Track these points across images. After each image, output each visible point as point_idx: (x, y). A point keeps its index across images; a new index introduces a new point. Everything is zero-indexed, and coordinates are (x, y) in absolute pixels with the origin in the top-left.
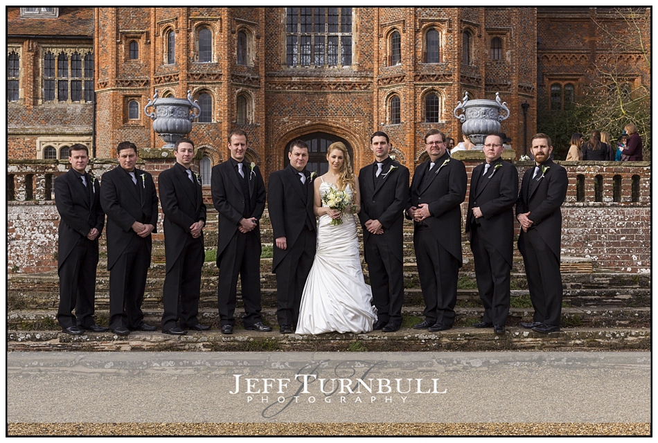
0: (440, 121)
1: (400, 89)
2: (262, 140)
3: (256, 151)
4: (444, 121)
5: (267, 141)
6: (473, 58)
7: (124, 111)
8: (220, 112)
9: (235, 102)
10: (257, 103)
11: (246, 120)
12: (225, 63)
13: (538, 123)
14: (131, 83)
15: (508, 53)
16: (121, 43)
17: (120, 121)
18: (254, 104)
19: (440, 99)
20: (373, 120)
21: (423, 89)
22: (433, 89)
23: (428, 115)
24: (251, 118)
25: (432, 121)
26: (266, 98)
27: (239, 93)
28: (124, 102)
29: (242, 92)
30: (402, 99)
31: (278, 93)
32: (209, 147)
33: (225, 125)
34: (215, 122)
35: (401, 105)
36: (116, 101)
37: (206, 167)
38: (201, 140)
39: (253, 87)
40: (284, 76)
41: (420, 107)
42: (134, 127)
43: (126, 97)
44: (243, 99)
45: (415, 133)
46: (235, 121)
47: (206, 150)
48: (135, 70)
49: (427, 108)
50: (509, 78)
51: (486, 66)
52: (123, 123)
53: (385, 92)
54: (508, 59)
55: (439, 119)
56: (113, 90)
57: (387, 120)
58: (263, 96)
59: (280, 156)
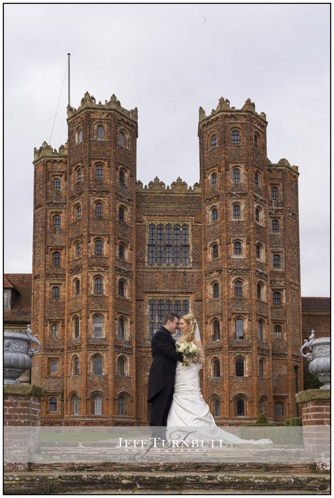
0: (245, 376)
1: (219, 356)
2: (134, 386)
3: (130, 393)
4: (247, 376)
5: (137, 387)
6: (264, 337)
7: (49, 368)
8: (107, 369)
9: (117, 362)
10: (131, 363)
11: (123, 374)
12: (111, 338)
13: (304, 378)
14: (52, 350)
15: (285, 334)
16: (46, 326)
17: (45, 374)
18: (128, 364)
19: (244, 362)
20: (203, 375)
21: (234, 355)
22: (240, 356)
23: (237, 372)
24: (127, 372)
25: (240, 375)
26: (136, 360)
27: (119, 357)
28: (48, 362)
29: (121, 356)
30: (221, 362)
31: (143, 357)
32: (100, 390)
33: (111, 376)
34: (104, 375)
35: (221, 365)
36: (43, 361)
37: (98, 402)
38: (95, 386)
39: (128, 354)
40: (147, 347)
41: (233, 367)
42: (55, 377)
43: (49, 358)
44: (122, 360)
45: (229, 383)
46: (116, 374)
47: (99, 392)
48: (55, 342)
49: (237, 368)
50: (286, 350)
51: (272, 342)
52: (48, 375)
53: (210, 357)
54: (285, 338)
55: (244, 374)
56: (42, 354)
57: (212, 374)
58: (135, 359)
59: (145, 396)
